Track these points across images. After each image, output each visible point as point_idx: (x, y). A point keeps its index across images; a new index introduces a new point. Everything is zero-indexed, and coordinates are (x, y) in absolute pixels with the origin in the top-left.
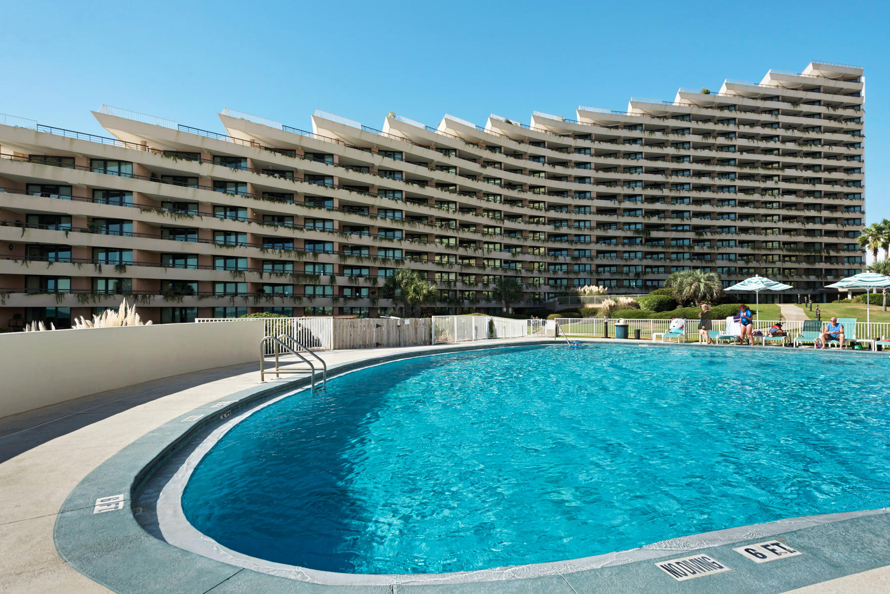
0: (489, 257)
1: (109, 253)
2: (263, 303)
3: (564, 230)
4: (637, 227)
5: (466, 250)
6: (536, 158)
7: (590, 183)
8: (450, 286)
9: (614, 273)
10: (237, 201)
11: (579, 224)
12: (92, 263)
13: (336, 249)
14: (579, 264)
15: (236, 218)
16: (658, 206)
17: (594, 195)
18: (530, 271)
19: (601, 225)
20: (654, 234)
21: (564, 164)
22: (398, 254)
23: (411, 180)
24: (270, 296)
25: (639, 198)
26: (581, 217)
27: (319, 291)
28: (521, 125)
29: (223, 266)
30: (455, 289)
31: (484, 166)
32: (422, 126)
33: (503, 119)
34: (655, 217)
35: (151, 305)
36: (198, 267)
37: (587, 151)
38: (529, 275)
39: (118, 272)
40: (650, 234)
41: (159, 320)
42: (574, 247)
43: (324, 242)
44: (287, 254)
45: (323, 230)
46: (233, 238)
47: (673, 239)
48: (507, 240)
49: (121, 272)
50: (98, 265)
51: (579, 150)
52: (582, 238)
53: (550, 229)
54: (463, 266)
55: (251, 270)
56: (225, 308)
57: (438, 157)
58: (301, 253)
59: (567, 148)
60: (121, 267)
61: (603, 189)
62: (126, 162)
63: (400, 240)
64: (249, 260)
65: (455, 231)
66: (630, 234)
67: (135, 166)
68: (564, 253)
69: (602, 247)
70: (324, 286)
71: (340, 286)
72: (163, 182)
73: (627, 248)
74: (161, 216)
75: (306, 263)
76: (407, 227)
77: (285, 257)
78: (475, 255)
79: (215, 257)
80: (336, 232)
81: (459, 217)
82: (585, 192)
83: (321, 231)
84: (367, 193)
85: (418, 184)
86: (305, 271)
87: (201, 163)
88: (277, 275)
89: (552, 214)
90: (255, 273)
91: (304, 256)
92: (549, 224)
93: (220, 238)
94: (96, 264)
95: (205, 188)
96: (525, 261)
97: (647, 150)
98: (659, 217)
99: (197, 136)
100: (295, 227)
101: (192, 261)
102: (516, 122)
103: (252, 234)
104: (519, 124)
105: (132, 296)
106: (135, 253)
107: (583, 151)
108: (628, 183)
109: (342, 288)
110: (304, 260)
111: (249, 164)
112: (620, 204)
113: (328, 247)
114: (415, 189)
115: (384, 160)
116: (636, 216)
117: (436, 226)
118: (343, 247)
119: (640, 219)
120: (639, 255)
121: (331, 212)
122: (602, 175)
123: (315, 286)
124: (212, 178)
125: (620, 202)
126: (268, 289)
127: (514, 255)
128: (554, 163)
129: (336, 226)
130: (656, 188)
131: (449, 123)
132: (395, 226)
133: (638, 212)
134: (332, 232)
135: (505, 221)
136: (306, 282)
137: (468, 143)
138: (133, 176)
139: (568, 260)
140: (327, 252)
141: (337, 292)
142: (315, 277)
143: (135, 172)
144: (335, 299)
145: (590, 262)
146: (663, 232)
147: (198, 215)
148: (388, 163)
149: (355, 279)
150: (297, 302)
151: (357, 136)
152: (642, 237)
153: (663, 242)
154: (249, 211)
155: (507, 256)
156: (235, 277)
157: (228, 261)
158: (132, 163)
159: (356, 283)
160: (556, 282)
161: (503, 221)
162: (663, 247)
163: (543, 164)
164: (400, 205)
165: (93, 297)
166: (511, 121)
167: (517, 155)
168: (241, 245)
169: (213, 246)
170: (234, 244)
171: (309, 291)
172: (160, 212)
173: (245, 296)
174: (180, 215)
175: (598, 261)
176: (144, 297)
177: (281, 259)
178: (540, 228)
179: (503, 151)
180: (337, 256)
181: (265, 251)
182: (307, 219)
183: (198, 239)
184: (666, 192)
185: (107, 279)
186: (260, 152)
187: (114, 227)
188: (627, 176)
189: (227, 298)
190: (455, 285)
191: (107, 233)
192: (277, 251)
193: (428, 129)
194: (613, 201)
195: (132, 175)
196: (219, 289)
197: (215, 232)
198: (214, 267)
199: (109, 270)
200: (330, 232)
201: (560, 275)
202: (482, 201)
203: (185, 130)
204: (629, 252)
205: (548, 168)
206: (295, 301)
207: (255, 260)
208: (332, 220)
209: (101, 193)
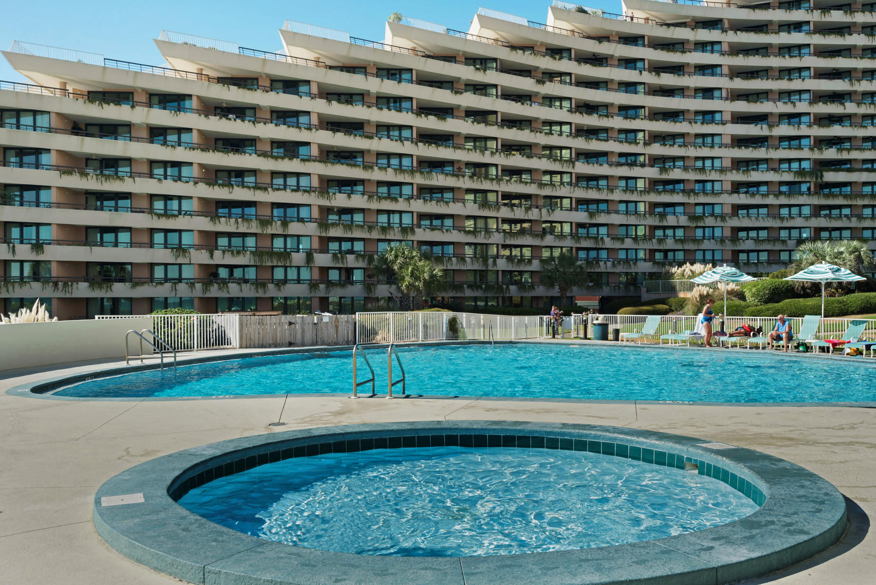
0: (550, 219)
1: (24, 228)
2: (214, 292)
3: (676, 174)
4: (802, 167)
5: (513, 210)
6: (629, 63)
7: (721, 98)
8: (487, 265)
9: (764, 240)
10: (179, 154)
11: (704, 164)
12: (5, 242)
13: (316, 214)
14: (704, 228)
15: (179, 178)
16: (836, 130)
17: (728, 117)
18: (618, 239)
19: (738, 164)
20: (830, 176)
21: (677, 69)
22: (407, 220)
23: (425, 109)
24: (224, 283)
25: (804, 119)
26: (705, 152)
27: (292, 274)
28: (603, 13)
29: (163, 242)
30: (495, 269)
31: (540, 82)
32: (441, 29)
33: (572, 6)
34: (831, 150)
35: (75, 295)
36: (132, 244)
37: (716, 47)
38: (617, 245)
39: (34, 253)
40: (822, 176)
41: (85, 315)
42: (692, 200)
43: (298, 206)
44: (245, 224)
45: (297, 189)
46: (174, 204)
47: (865, 184)
48: (580, 193)
49: (38, 254)
50: (11, 245)
51: (702, 46)
52: (709, 186)
53: (652, 172)
54: (507, 235)
55: (198, 247)
56: (166, 299)
57: (467, 73)
58: (265, 222)
59: (683, 43)
60: (38, 246)
61: (742, 107)
62: (43, 112)
63: (410, 198)
64: (196, 233)
65: (495, 182)
66: (788, 177)
67: (53, 116)
68: (679, 209)
69: (742, 199)
70: (298, 268)
71: (320, 268)
72: (87, 135)
73: (783, 200)
74: (84, 179)
75: (273, 236)
76: (419, 179)
77: (243, 229)
78: (526, 218)
79: (152, 231)
80: (314, 192)
81: (502, 160)
82: (713, 113)
83: (293, 190)
84: (360, 132)
85: (435, 115)
86: (272, 248)
87: (133, 107)
88: (232, 253)
89: (657, 149)
90: (204, 251)
91: (269, 226)
92: (652, 166)
93: (159, 205)
94: (9, 243)
95: (138, 139)
96: (612, 225)
97: (818, 40)
98: (838, 150)
99: (128, 71)
100: (257, 187)
101: (124, 237)
102: (595, 10)
103: (199, 198)
104: (600, 12)
105: (51, 284)
106: (54, 228)
107: (709, 48)
108: (786, 95)
109: (324, 270)
110: (270, 231)
111: (194, 103)
112: (770, 130)
113: (304, 213)
114: (431, 123)
115: (383, 84)
116: (800, 148)
117: (463, 176)
118: (326, 211)
119: (805, 153)
120: (806, 211)
121: (307, 163)
122: (740, 84)
123: (285, 268)
124: (147, 125)
125: (771, 127)
126: (223, 273)
127: (592, 215)
128: (659, 68)
129: (315, 183)
130: (833, 102)
131: (485, 22)
132: (400, 178)
133: (804, 142)
134: (308, 191)
135: (577, 163)
136: (272, 262)
137: (515, 48)
138: (50, 130)
139: (683, 220)
140: (301, 220)
141: (316, 276)
142: (285, 255)
143: (53, 125)
144: (313, 285)
145: (719, 223)
146: (845, 173)
147: (130, 177)
148: (390, 87)
149: (342, 258)
150: (260, 291)
151: (343, 52)
152: (810, 182)
153: (849, 189)
154: (195, 167)
155: (581, 216)
156: (177, 257)
157: (169, 234)
158: (49, 112)
159: (343, 262)
160: (666, 256)
161: (573, 163)
162: (845, 197)
163: (641, 72)
164: (408, 148)
165: (6, 286)
166: (586, 9)
167: (597, 60)
168: (185, 214)
169: (150, 216)
170: (176, 213)
171: (279, 274)
172: (84, 174)
173: (191, 284)
174: (108, 177)
175: (735, 222)
176: (65, 284)
177: (238, 231)
178: (636, 172)
179: (573, 56)
180: (315, 224)
181: (217, 221)
182: (274, 174)
183: (131, 208)
184: (850, 108)
185: (22, 262)
186: (208, 87)
187: (29, 195)
188: (784, 85)
189: (168, 285)
190: (495, 263)
191: (22, 205)
192: (233, 220)
193: (451, 33)
194: (759, 126)
195: (50, 128)
196: (159, 273)
197: (152, 197)
198: (151, 245)
199: (24, 252)
200: (305, 191)
201: (670, 244)
202: (538, 134)
203: (112, 65)
204: (790, 206)
205: (649, 78)
206: (257, 288)
207: (204, 234)
208: (309, 174)
209: (13, 152)
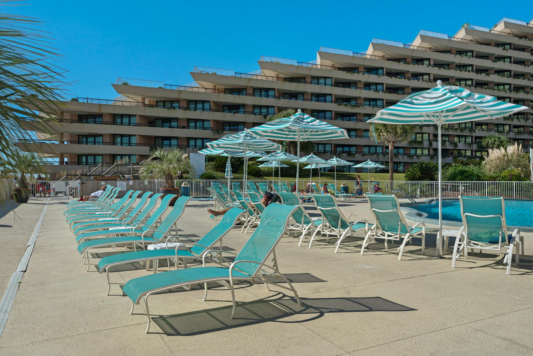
23: (479, 70)
36: (357, 136)
75: (417, 133)
78: (524, 125)
85: (485, 73)
86: (416, 139)
114: (483, 77)
123: (422, 148)
136: (416, 146)
137: (521, 37)
151: (445, 44)
183: (356, 119)
187: (321, 114)
198: (363, 137)
209: (314, 96)
